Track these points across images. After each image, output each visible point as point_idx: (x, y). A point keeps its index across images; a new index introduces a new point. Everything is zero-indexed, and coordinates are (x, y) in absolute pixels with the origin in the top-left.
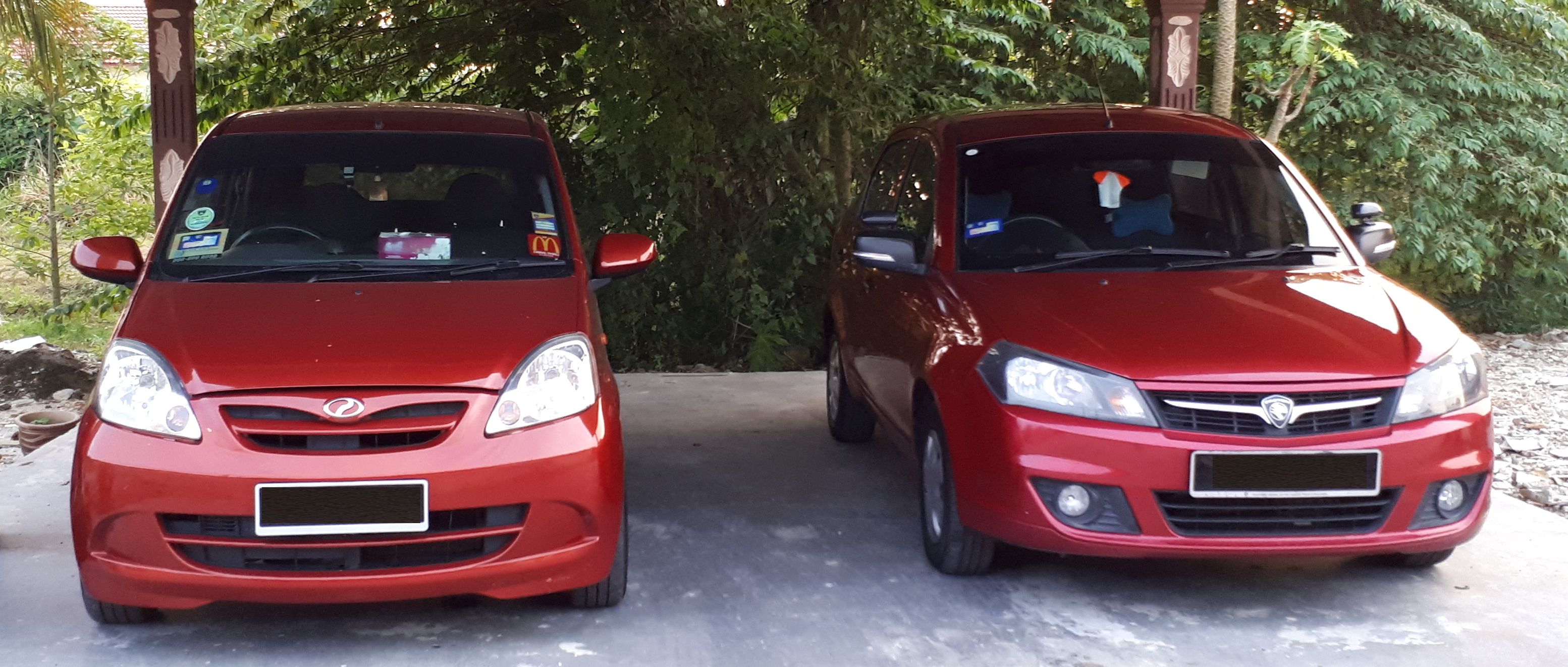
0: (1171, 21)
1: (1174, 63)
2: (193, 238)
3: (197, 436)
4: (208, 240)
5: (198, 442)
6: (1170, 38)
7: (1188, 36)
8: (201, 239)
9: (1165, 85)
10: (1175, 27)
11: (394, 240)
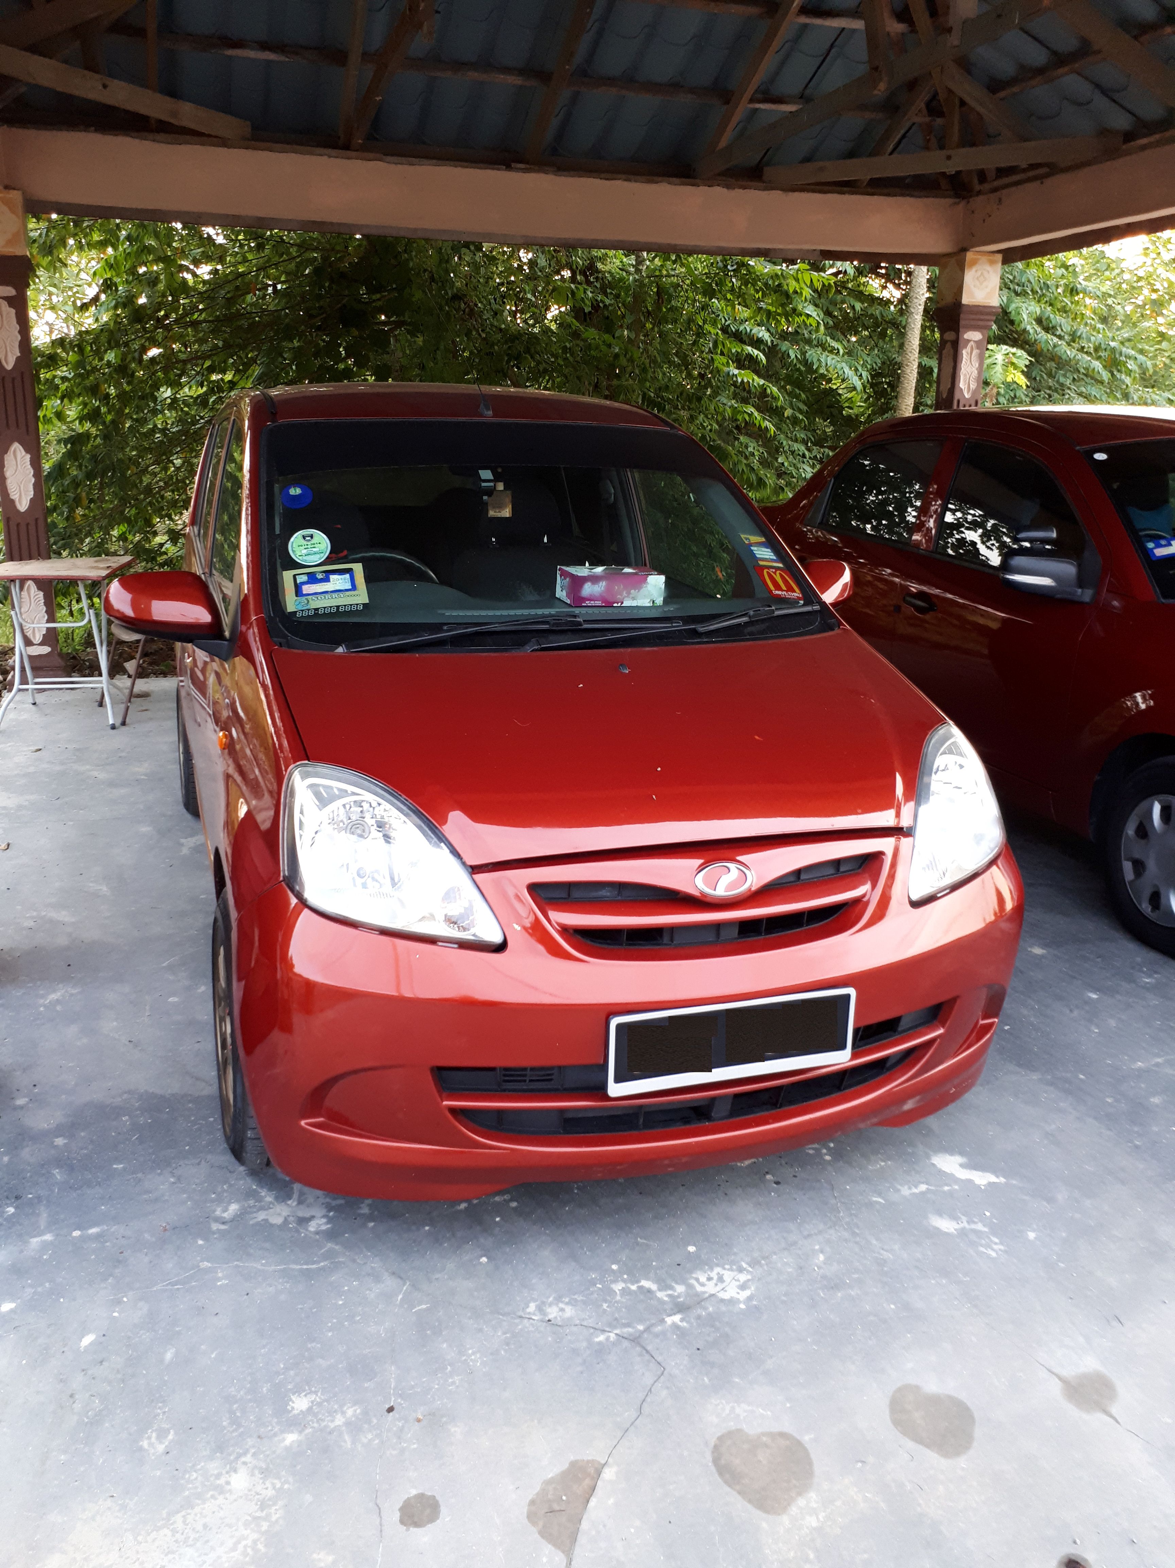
0: (966, 336)
1: (965, 375)
2: (312, 579)
3: (497, 939)
4: (338, 582)
5: (501, 948)
6: (964, 352)
7: (978, 351)
8: (326, 580)
9: (957, 396)
10: (969, 341)
11: (594, 579)
